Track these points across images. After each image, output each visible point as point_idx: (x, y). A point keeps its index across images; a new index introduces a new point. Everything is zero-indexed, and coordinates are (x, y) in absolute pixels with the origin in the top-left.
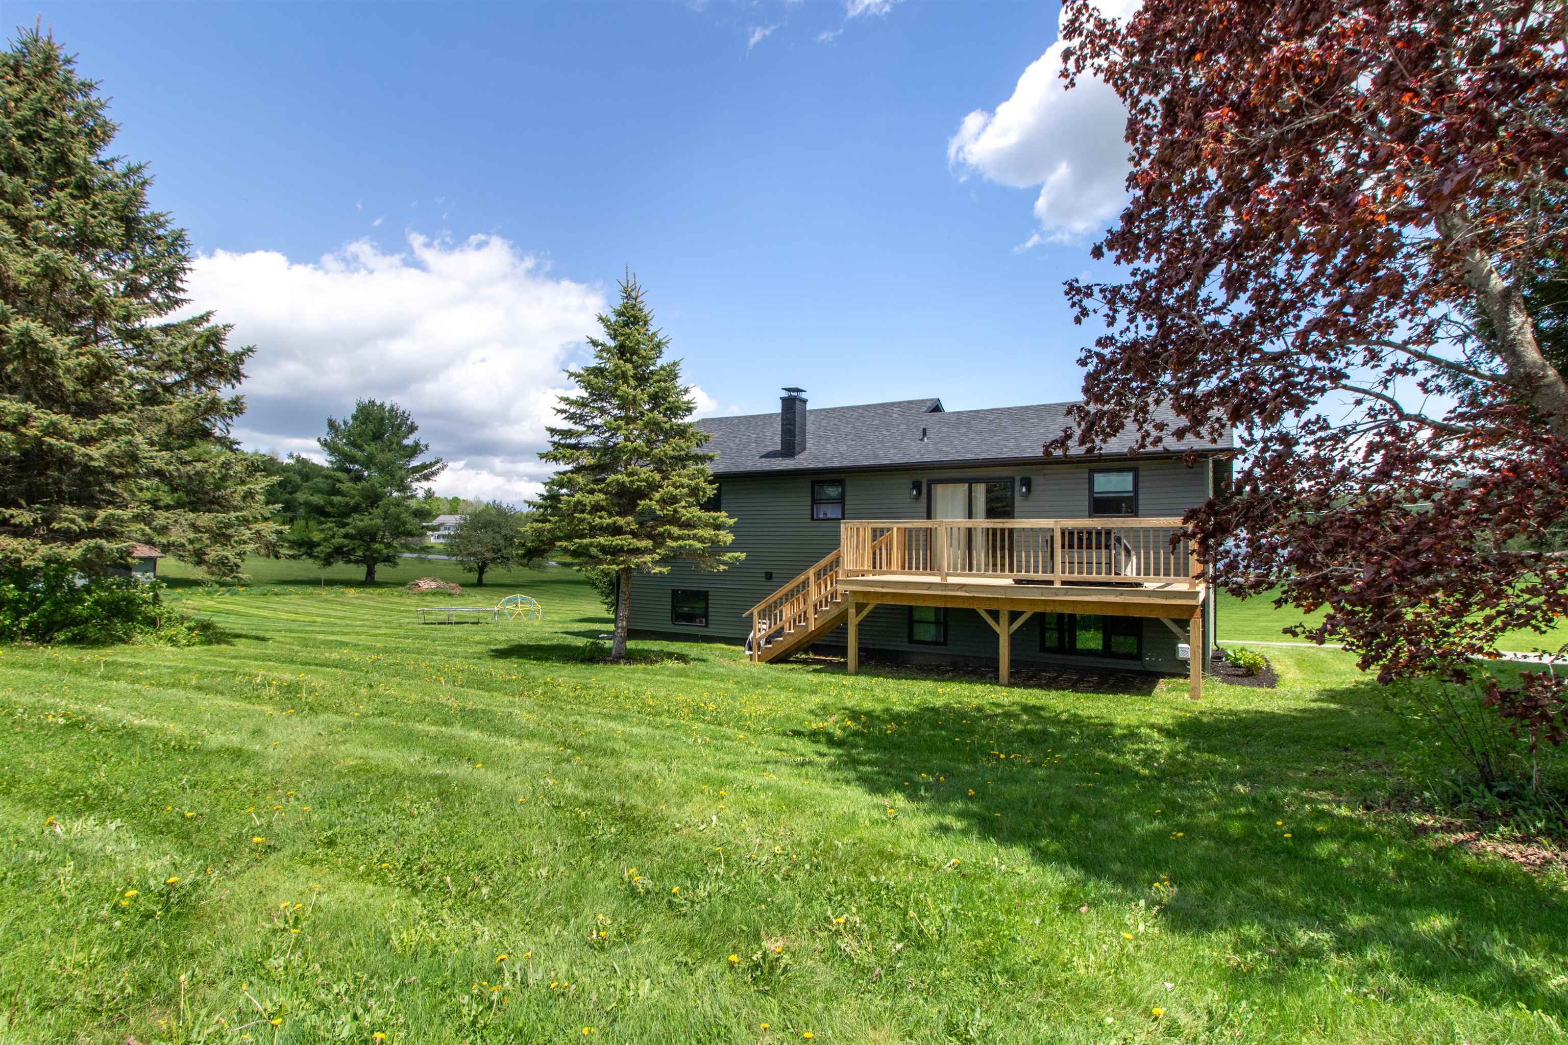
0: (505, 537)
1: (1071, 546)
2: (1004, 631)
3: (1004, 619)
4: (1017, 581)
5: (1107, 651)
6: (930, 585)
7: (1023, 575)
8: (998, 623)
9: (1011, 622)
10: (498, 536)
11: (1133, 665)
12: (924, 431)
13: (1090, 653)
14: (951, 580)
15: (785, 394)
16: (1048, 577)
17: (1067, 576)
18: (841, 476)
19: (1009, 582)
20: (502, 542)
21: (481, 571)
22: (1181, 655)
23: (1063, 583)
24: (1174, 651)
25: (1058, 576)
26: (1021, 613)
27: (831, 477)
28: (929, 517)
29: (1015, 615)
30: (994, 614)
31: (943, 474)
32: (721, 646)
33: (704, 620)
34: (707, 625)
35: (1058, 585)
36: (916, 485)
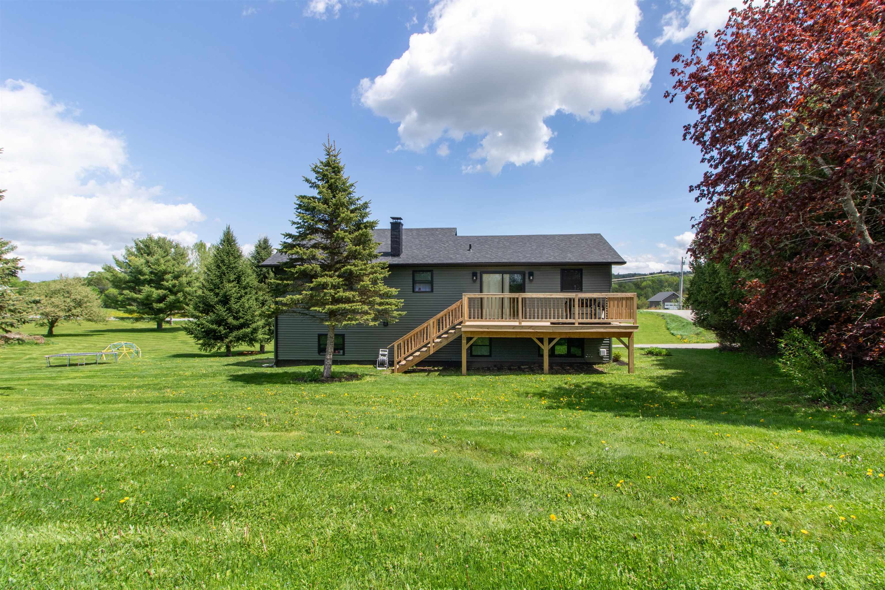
0: (74, 300)
1: (582, 306)
2: (546, 349)
3: (546, 342)
4: (552, 323)
5: (569, 355)
6: (514, 327)
7: (555, 321)
8: (543, 344)
9: (549, 343)
10: (68, 300)
11: (579, 360)
12: (470, 245)
13: (560, 356)
14: (523, 324)
15: (392, 221)
16: (572, 321)
17: (581, 321)
18: (430, 268)
19: (548, 324)
20: (72, 304)
21: (52, 324)
22: (602, 354)
23: (579, 324)
24: (598, 352)
25: (577, 320)
26: (554, 339)
27: (420, 269)
28: (481, 291)
29: (551, 340)
30: (541, 340)
31: (490, 269)
32: (356, 366)
33: (341, 351)
34: (344, 354)
35: (577, 325)
36: (474, 274)
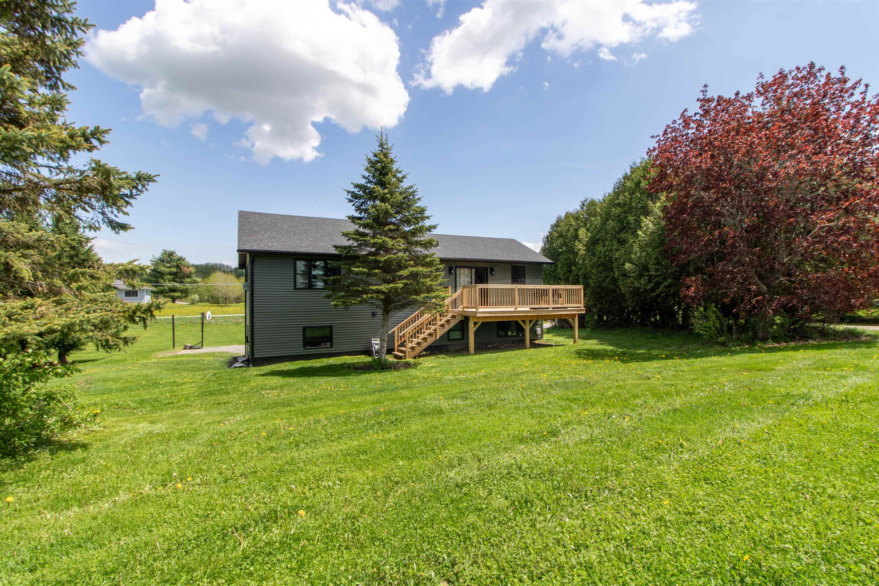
2: (527, 329)
3: (527, 323)
4: (531, 309)
5: (517, 334)
7: (533, 306)
8: (526, 325)
9: (530, 324)
14: (519, 309)
16: (548, 306)
17: (554, 306)
19: (528, 309)
24: (535, 331)
25: (551, 306)
26: (533, 320)
29: (531, 321)
30: (524, 322)
31: (462, 264)
32: (347, 357)
33: (329, 344)
34: (331, 346)
35: (551, 309)
36: (450, 269)
